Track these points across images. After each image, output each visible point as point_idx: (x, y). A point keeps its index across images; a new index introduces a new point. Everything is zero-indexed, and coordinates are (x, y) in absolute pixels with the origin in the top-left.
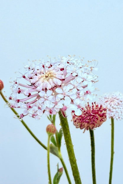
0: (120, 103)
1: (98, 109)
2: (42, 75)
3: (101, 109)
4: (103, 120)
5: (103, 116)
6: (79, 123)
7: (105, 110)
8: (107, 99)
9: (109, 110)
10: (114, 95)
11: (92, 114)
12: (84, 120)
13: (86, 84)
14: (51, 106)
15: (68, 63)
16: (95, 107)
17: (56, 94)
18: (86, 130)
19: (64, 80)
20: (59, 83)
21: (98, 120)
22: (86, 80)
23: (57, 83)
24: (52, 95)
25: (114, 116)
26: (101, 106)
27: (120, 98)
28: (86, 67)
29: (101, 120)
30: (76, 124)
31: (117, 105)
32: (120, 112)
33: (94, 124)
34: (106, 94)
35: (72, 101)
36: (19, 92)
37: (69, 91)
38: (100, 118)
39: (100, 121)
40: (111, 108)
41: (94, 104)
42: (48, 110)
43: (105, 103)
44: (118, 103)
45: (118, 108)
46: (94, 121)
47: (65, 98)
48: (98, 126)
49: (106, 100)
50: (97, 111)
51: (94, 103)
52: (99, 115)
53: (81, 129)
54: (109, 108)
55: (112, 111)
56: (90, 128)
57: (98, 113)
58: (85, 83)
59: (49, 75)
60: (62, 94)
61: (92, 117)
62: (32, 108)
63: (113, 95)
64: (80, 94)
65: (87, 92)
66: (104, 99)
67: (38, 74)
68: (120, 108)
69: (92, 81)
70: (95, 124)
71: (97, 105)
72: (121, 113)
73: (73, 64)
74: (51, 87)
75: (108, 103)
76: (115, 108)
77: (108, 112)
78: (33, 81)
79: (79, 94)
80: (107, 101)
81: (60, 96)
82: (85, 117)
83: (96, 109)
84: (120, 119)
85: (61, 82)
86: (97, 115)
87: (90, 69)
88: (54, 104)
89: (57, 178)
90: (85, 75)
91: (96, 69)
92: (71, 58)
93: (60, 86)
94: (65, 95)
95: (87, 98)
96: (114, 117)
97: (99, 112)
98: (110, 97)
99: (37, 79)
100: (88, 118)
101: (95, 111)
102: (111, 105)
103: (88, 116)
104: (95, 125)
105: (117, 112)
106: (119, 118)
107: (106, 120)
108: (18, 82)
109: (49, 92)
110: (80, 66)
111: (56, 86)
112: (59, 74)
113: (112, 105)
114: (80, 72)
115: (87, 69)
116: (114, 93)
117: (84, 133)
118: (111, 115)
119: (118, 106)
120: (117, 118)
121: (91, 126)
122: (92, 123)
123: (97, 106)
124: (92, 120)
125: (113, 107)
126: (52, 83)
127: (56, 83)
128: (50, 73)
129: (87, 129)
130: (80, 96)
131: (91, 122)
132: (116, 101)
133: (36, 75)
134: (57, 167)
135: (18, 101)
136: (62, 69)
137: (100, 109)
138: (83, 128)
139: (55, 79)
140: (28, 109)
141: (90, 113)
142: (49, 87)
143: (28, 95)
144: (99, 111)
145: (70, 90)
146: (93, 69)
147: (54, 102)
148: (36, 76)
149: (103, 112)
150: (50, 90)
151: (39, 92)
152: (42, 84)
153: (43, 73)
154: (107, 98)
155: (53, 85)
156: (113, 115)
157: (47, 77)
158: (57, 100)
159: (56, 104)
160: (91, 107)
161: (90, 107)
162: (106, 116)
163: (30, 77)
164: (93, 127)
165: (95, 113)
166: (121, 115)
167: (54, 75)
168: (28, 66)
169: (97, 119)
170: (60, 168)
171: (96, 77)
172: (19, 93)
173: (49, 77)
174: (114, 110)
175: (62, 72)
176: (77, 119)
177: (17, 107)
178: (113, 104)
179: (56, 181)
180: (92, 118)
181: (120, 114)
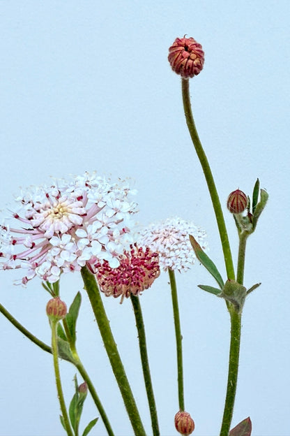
0: (182, 238)
1: (143, 255)
2: (49, 210)
3: (148, 256)
4: (154, 274)
5: (154, 267)
6: (110, 287)
7: (156, 255)
8: (156, 233)
9: (163, 255)
10: (169, 224)
11: (132, 266)
12: (119, 280)
13: (121, 219)
14: (72, 259)
15: (87, 185)
16: (136, 253)
17: (78, 239)
18: (125, 298)
19: (86, 215)
20: (79, 220)
21: (144, 276)
22: (119, 211)
23: (75, 221)
24: (71, 241)
25: (173, 264)
26: (148, 250)
27: (181, 228)
28: (117, 191)
29: (151, 276)
30: (106, 289)
31: (176, 244)
32: (183, 256)
33: (138, 284)
34: (153, 225)
35: (103, 248)
36: (14, 242)
37: (96, 232)
38: (148, 273)
39: (149, 277)
40: (167, 251)
41: (134, 248)
42: (68, 266)
43: (154, 243)
44: (179, 240)
45: (180, 249)
46: (138, 279)
47: (92, 244)
48: (147, 288)
49: (155, 236)
50: (142, 259)
51: (133, 246)
52: (145, 267)
53: (115, 297)
54: (162, 251)
55: (168, 256)
56: (131, 294)
57: (143, 263)
58: (119, 217)
59: (61, 210)
60: (86, 238)
61: (133, 271)
62: (41, 265)
63: (167, 224)
64: (114, 234)
65: (123, 229)
66: (151, 234)
67: (41, 210)
68: (183, 249)
69: (129, 212)
70: (140, 284)
71: (139, 248)
72: (186, 257)
73: (96, 186)
74: (67, 229)
75: (159, 241)
76: (173, 250)
77: (161, 259)
78: (35, 222)
79: (112, 235)
80: (157, 239)
81: (84, 242)
82: (119, 275)
83: (139, 257)
84: (186, 269)
85: (81, 218)
86: (143, 267)
87: (124, 194)
88: (76, 256)
89: (76, 406)
90: (117, 204)
91: (133, 192)
92: (91, 176)
93: (82, 225)
94: (91, 238)
95: (125, 240)
96: (173, 268)
97: (146, 261)
98: (163, 230)
99: (42, 219)
100: (127, 275)
101: (137, 260)
102: (165, 245)
103: (125, 271)
104: (140, 286)
105: (177, 257)
106: (183, 267)
107: (159, 275)
108: (8, 226)
109: (66, 238)
110: (108, 189)
111: (74, 227)
112: (76, 207)
113: (168, 245)
114: (110, 200)
115: (119, 193)
116: (169, 221)
117: (121, 303)
118: (168, 265)
119: (180, 245)
120: (180, 268)
121: (133, 289)
122: (135, 283)
123: (140, 250)
124: (134, 277)
125: (169, 248)
126: (67, 221)
127: (73, 222)
128: (62, 207)
129: (127, 296)
130: (114, 237)
131: (132, 281)
132: (174, 237)
133: (38, 211)
134: (74, 382)
135: (15, 257)
136: (80, 198)
137: (146, 255)
138: (119, 296)
139: (71, 216)
140: (34, 269)
141: (128, 265)
142: (64, 229)
143: (31, 245)
144: (144, 259)
145: (98, 230)
146: (129, 191)
147: (76, 252)
148: (38, 214)
149: (153, 259)
150: (66, 233)
151: (49, 239)
152: (52, 226)
153: (50, 208)
154: (157, 231)
155: (70, 225)
156: (170, 265)
157: (57, 213)
158: (80, 249)
159: (79, 254)
160: (130, 253)
161: (128, 254)
162: (158, 267)
163: (29, 217)
164: (137, 291)
165: (138, 265)
166: (186, 261)
167: (69, 210)
168: (20, 198)
169: (143, 274)
170: (79, 384)
171: (135, 205)
172: (14, 244)
173: (60, 213)
174: (172, 254)
175: (80, 203)
176: (106, 279)
177: (14, 267)
178: (168, 242)
179: (76, 411)
180: (134, 273)
181: (184, 260)
